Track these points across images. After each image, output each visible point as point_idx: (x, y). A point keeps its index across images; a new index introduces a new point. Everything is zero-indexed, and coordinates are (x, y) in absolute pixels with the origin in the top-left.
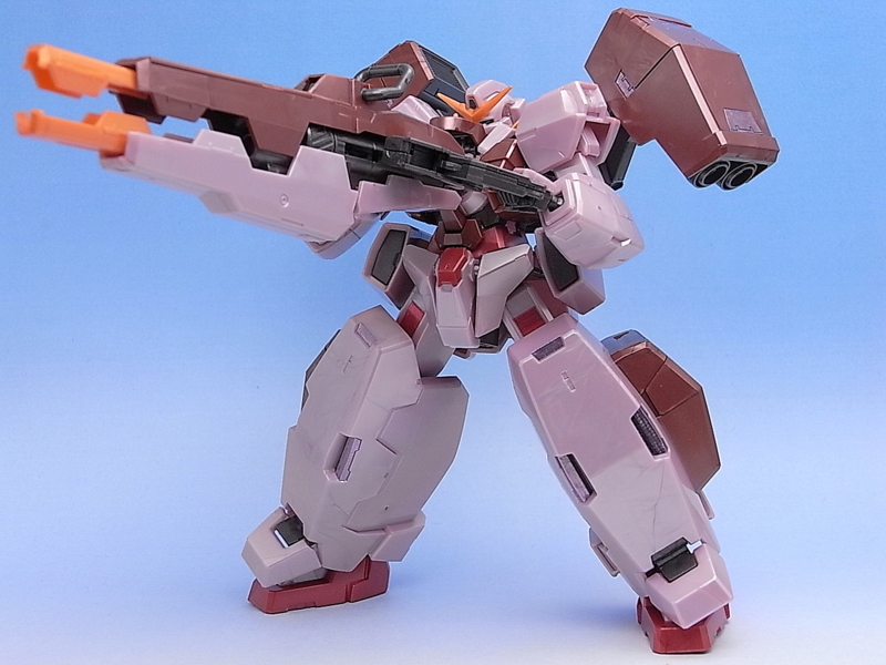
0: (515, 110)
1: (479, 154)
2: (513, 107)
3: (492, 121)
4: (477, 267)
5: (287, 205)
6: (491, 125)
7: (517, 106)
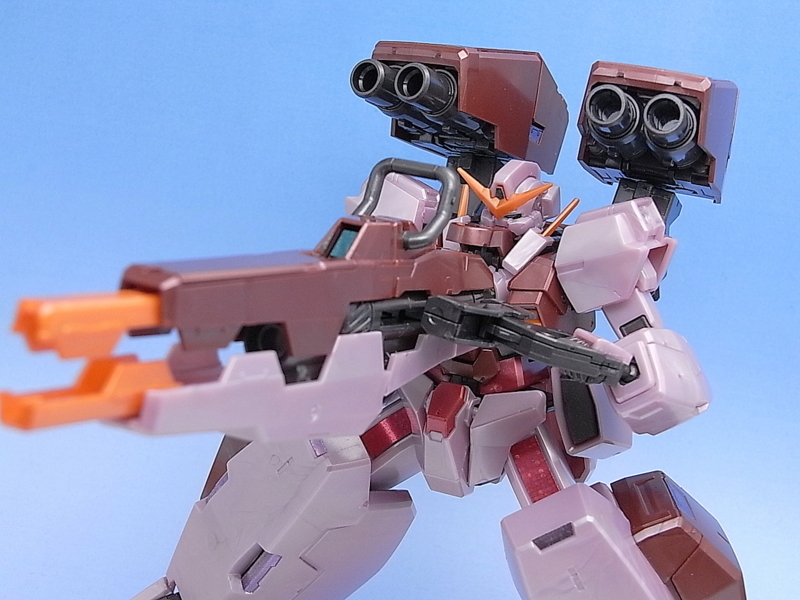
1: (503, 268)
2: (546, 198)
3: (519, 216)
5: (315, 418)
6: (520, 221)
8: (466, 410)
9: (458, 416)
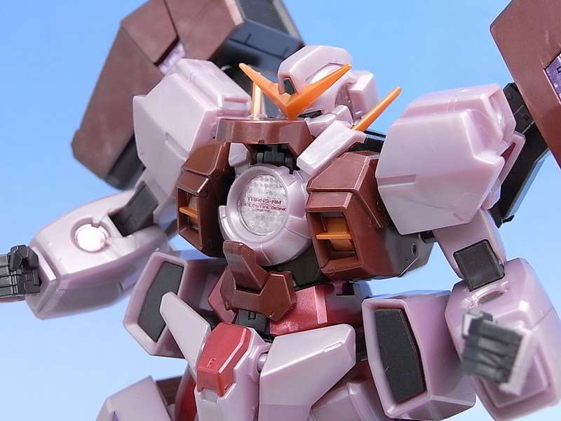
0: (357, 95)
1: (298, 169)
2: (355, 88)
3: (319, 113)
4: (263, 359)
6: (318, 121)
7: (360, 86)
8: (248, 360)
9: (237, 367)
